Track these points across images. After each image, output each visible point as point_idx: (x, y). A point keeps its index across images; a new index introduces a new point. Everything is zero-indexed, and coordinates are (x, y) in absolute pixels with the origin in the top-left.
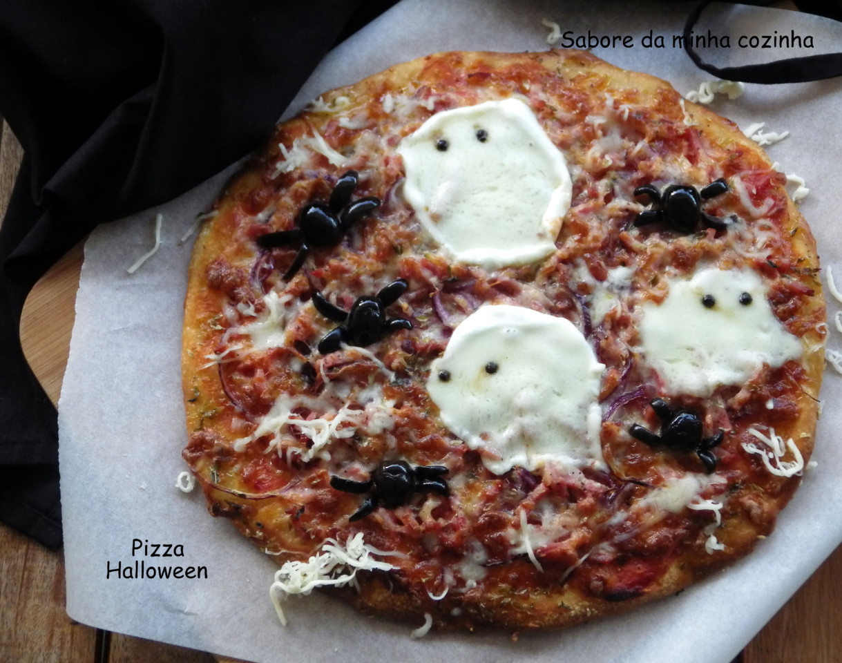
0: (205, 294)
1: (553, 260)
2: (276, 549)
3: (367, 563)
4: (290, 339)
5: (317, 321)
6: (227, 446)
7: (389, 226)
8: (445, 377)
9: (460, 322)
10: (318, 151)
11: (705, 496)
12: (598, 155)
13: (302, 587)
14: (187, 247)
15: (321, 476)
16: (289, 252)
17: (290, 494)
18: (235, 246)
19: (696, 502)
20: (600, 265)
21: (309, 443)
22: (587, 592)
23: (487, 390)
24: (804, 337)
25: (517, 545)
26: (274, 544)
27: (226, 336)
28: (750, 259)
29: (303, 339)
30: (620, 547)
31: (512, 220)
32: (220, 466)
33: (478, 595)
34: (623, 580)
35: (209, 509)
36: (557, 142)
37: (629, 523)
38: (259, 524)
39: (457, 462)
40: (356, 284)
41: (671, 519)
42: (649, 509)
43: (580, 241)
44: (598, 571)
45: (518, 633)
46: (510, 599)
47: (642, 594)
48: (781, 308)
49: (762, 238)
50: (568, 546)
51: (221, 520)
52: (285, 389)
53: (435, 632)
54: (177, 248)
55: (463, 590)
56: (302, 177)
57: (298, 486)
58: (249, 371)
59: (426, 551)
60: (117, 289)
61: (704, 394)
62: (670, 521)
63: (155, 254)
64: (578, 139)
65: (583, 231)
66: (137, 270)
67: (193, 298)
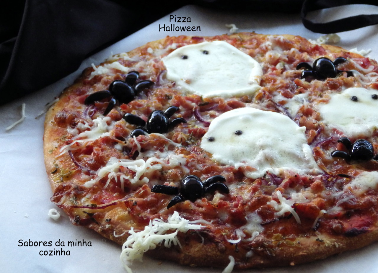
1: (260, 91)
5: (127, 127)
6: (80, 186)
8: (211, 140)
15: (144, 188)
16: (104, 103)
21: (133, 173)
22: (332, 233)
25: (280, 210)
26: (119, 229)
28: (371, 85)
29: (121, 135)
30: (343, 206)
31: (232, 79)
33: (261, 239)
36: (248, 54)
40: (147, 111)
41: (371, 191)
42: (356, 187)
43: (273, 85)
46: (283, 241)
47: (368, 231)
49: (373, 79)
50: (313, 204)
52: (113, 156)
54: (35, 119)
55: (250, 239)
56: (107, 76)
58: (89, 150)
59: (221, 220)
61: (368, 134)
64: (259, 53)
65: (274, 81)
67: (48, 132)
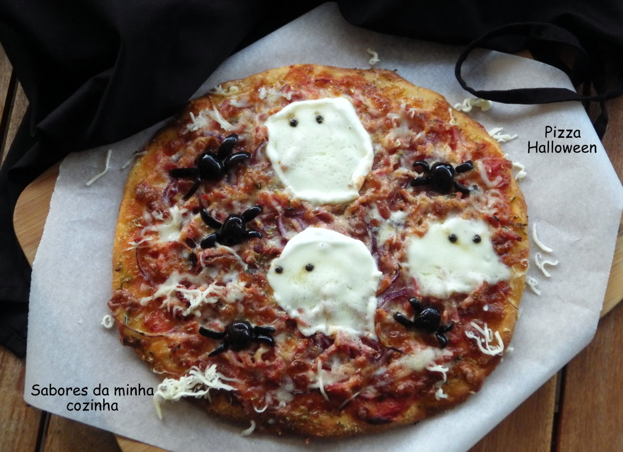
0: (133, 203)
1: (356, 202)
2: (160, 370)
3: (217, 385)
4: (184, 237)
5: (202, 227)
6: (136, 301)
7: (254, 171)
8: (279, 271)
9: (293, 236)
10: (214, 119)
11: (438, 362)
12: (392, 138)
13: (174, 395)
14: (125, 172)
15: (193, 326)
16: (189, 182)
17: (172, 336)
18: (155, 174)
19: (431, 366)
20: (386, 209)
21: (188, 304)
22: (356, 417)
23: (305, 282)
24: (513, 267)
25: (314, 382)
26: (159, 366)
27: (143, 231)
28: (483, 214)
29: (192, 238)
30: (380, 389)
31: (333, 175)
32: (131, 314)
33: (286, 411)
34: (381, 412)
35: (121, 340)
36: (367, 128)
37: (387, 375)
38: (151, 353)
39: (280, 326)
40: (229, 206)
41: (415, 375)
42: (401, 367)
43: (375, 192)
44: (364, 404)
45: (309, 438)
46: (306, 417)
47: (392, 421)
48: (499, 247)
49: (492, 201)
50: (346, 386)
51: (128, 348)
52: (177, 268)
53: (257, 433)
54: (119, 172)
55: (277, 408)
56: (202, 135)
57: (178, 331)
58: (155, 255)
59: (255, 380)
60: (78, 195)
61: (443, 297)
62: (413, 377)
63: (105, 174)
64: (381, 127)
65: (378, 186)
66: (92, 184)
67: (125, 205)
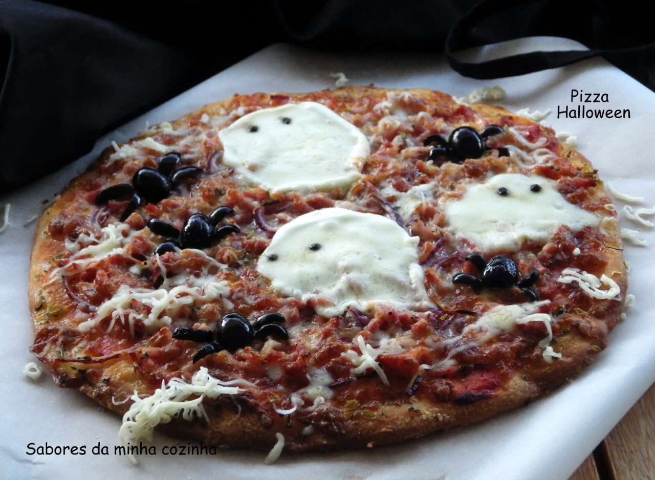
0: (49, 243)
1: (360, 182)
6: (72, 329)
8: (273, 258)
15: (162, 332)
20: (404, 184)
21: (149, 309)
22: (434, 398)
23: (313, 261)
24: (597, 212)
25: (359, 364)
26: (120, 394)
28: (534, 169)
30: (460, 359)
32: (66, 345)
33: (326, 408)
34: (469, 387)
38: (105, 380)
39: (290, 313)
41: (504, 336)
42: (481, 330)
43: (382, 171)
46: (359, 411)
47: (490, 397)
48: (570, 195)
49: (541, 158)
50: (410, 356)
52: (125, 284)
54: (23, 227)
55: (311, 408)
61: (513, 247)
63: (4, 229)
